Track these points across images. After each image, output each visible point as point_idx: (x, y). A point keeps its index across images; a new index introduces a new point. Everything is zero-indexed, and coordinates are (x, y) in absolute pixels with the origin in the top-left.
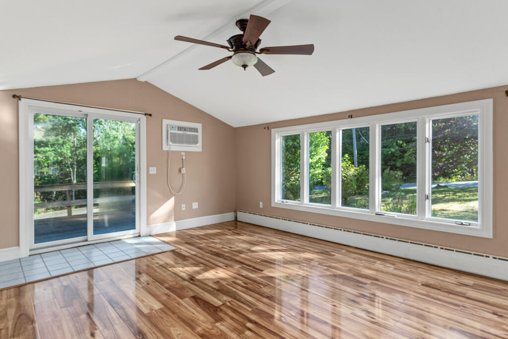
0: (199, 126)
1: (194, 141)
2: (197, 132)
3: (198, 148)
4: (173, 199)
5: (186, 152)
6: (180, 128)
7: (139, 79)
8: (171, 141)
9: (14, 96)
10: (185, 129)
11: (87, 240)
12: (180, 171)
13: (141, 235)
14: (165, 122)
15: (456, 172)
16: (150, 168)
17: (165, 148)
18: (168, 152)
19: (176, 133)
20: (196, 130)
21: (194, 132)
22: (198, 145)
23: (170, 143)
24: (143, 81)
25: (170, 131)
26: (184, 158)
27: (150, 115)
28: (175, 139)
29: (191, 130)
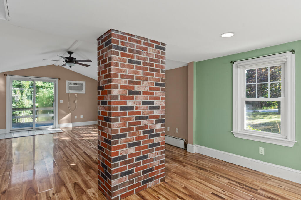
0: (84, 83)
1: (81, 89)
2: (83, 85)
3: (83, 92)
4: (70, 114)
5: (77, 94)
6: (74, 84)
7: (55, 65)
8: (70, 89)
9: (4, 75)
10: (77, 84)
11: (33, 128)
12: (74, 102)
13: (56, 127)
14: (67, 82)
15: (274, 103)
16: (60, 101)
17: (67, 92)
18: (69, 94)
19: (72, 86)
20: (82, 84)
21: (81, 85)
22: (83, 91)
23: (69, 90)
24: (57, 65)
25: (69, 85)
26: (76, 96)
27: (60, 79)
28: (71, 88)
29: (79, 84)
